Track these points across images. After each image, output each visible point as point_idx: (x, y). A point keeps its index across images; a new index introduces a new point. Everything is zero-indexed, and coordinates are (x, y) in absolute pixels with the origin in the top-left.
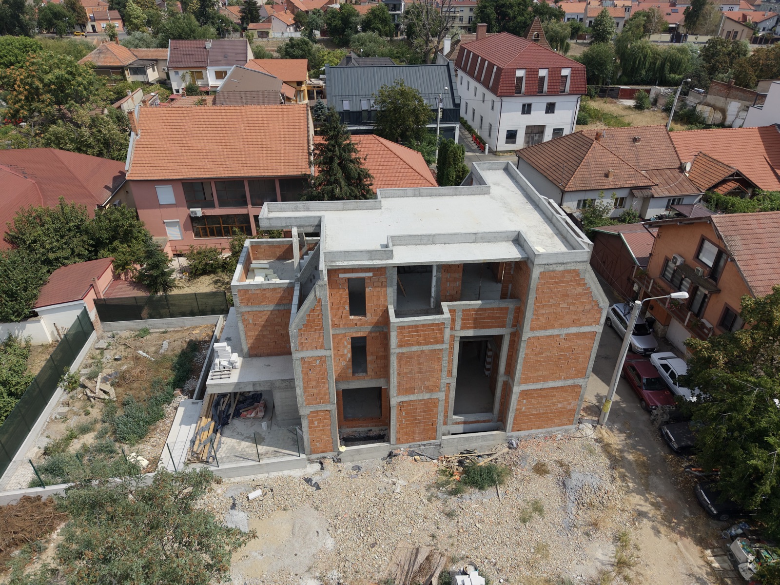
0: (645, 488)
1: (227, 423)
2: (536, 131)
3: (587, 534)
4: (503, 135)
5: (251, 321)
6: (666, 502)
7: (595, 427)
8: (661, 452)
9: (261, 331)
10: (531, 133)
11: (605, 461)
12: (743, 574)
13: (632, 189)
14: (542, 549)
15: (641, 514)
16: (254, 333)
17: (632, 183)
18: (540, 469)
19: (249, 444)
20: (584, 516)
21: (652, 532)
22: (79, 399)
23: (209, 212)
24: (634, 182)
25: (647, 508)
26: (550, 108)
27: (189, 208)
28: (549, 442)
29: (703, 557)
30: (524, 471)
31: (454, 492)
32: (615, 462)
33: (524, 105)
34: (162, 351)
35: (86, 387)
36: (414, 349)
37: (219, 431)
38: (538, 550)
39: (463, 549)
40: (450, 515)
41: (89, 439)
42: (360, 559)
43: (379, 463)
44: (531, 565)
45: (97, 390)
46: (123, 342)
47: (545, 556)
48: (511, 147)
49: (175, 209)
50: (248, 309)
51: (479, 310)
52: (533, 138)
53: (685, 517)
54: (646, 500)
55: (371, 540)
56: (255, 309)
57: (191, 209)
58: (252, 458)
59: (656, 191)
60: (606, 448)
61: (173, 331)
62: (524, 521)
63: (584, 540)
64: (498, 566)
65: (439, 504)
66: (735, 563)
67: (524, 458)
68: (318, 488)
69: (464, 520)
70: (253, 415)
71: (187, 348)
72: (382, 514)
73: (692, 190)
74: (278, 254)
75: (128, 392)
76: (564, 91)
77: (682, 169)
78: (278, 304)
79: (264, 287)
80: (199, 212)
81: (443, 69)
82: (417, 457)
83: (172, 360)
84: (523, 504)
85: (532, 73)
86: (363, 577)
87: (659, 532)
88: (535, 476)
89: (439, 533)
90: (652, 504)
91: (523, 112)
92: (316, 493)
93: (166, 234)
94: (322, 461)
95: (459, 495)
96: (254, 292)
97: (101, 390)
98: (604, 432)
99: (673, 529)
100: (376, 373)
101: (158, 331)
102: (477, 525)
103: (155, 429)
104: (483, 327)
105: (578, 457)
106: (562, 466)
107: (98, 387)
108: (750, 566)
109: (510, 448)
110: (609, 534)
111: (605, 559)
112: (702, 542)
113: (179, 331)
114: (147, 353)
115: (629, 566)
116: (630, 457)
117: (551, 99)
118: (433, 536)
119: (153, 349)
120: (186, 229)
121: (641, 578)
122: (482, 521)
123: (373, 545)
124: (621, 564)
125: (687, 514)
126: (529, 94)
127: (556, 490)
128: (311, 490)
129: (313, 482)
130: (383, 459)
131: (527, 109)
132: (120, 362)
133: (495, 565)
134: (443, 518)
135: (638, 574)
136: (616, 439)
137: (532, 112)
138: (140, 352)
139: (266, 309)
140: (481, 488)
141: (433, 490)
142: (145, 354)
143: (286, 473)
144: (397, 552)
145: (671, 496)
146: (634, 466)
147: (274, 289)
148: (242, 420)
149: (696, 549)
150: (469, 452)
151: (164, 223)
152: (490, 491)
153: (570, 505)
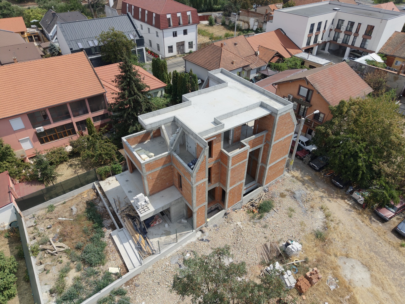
0: (317, 188)
1: (147, 232)
2: (181, 44)
3: (312, 212)
4: (167, 49)
5: (151, 178)
6: (326, 190)
7: (288, 172)
8: (314, 173)
9: (156, 181)
10: (179, 46)
11: (300, 184)
12: (360, 203)
13: (243, 67)
14: (302, 224)
15: (322, 197)
16: (152, 184)
17: (242, 65)
18: (282, 195)
19: (165, 237)
20: (307, 206)
21: (328, 202)
22: (47, 258)
23: (48, 127)
24: (243, 64)
25: (322, 194)
26: (185, 32)
27: (34, 127)
28: (278, 184)
29: (346, 203)
30: (277, 199)
31: (260, 218)
32: (303, 182)
33: (173, 32)
34: (74, 213)
35: (46, 249)
36: (237, 165)
37: (146, 237)
38: (301, 225)
39: (278, 237)
40: (265, 227)
41: (73, 274)
42: (247, 259)
43: (223, 220)
44: (303, 231)
45: (56, 248)
46: (45, 217)
47: (305, 225)
48: (171, 54)
49: (25, 131)
50: (150, 172)
51: (255, 139)
52: (180, 48)
53: (334, 192)
54: (320, 192)
55: (245, 251)
56: (153, 171)
57: (37, 129)
58: (172, 242)
59: (252, 66)
60: (297, 178)
61: (69, 201)
62: (290, 217)
63: (311, 214)
64: (294, 236)
65: (258, 224)
66: (355, 200)
67: (274, 194)
68: (208, 241)
69: (272, 226)
70: (157, 223)
71: (87, 206)
72: (244, 238)
73: (264, 64)
74: (139, 140)
75: (73, 242)
76: (189, 23)
77: (256, 54)
78: (163, 165)
79: (157, 159)
80: (41, 129)
81: (126, 18)
82: (236, 210)
83: (85, 215)
84: (286, 211)
85: (174, 15)
86: (252, 265)
87: (330, 201)
88: (282, 199)
89: (266, 235)
90: (322, 192)
91: (174, 36)
92: (209, 243)
93: (21, 148)
94: (201, 229)
95: (263, 218)
96: (152, 163)
97: (57, 247)
98: (292, 173)
99: (333, 198)
100: (215, 181)
101: (59, 204)
102: (277, 226)
103: (107, 252)
104: (255, 146)
105: (291, 186)
106: (288, 191)
107: (55, 246)
108: (361, 199)
109: (265, 192)
110: (318, 208)
111: (322, 217)
112: (343, 198)
113: (73, 199)
114: (65, 217)
115: (330, 216)
116: (306, 178)
117: (185, 28)
118: (265, 238)
119: (67, 214)
120: (34, 141)
121: (335, 218)
122: (277, 224)
123: (248, 252)
124: (327, 216)
125: (334, 191)
126: (175, 26)
127: (293, 201)
128: (206, 243)
129: (205, 240)
130: (223, 217)
131: (175, 34)
132: (52, 229)
133: (292, 237)
134: (264, 229)
135: (334, 217)
136: (297, 174)
137: (178, 36)
138: (60, 218)
139: (158, 170)
140: (268, 212)
141: (252, 220)
142: (64, 219)
143: (189, 242)
144: (258, 250)
145: (325, 187)
146: (309, 181)
147: (162, 158)
148: (152, 228)
149: (342, 201)
150: (252, 200)
151: (19, 141)
152: (272, 211)
153: (301, 204)
